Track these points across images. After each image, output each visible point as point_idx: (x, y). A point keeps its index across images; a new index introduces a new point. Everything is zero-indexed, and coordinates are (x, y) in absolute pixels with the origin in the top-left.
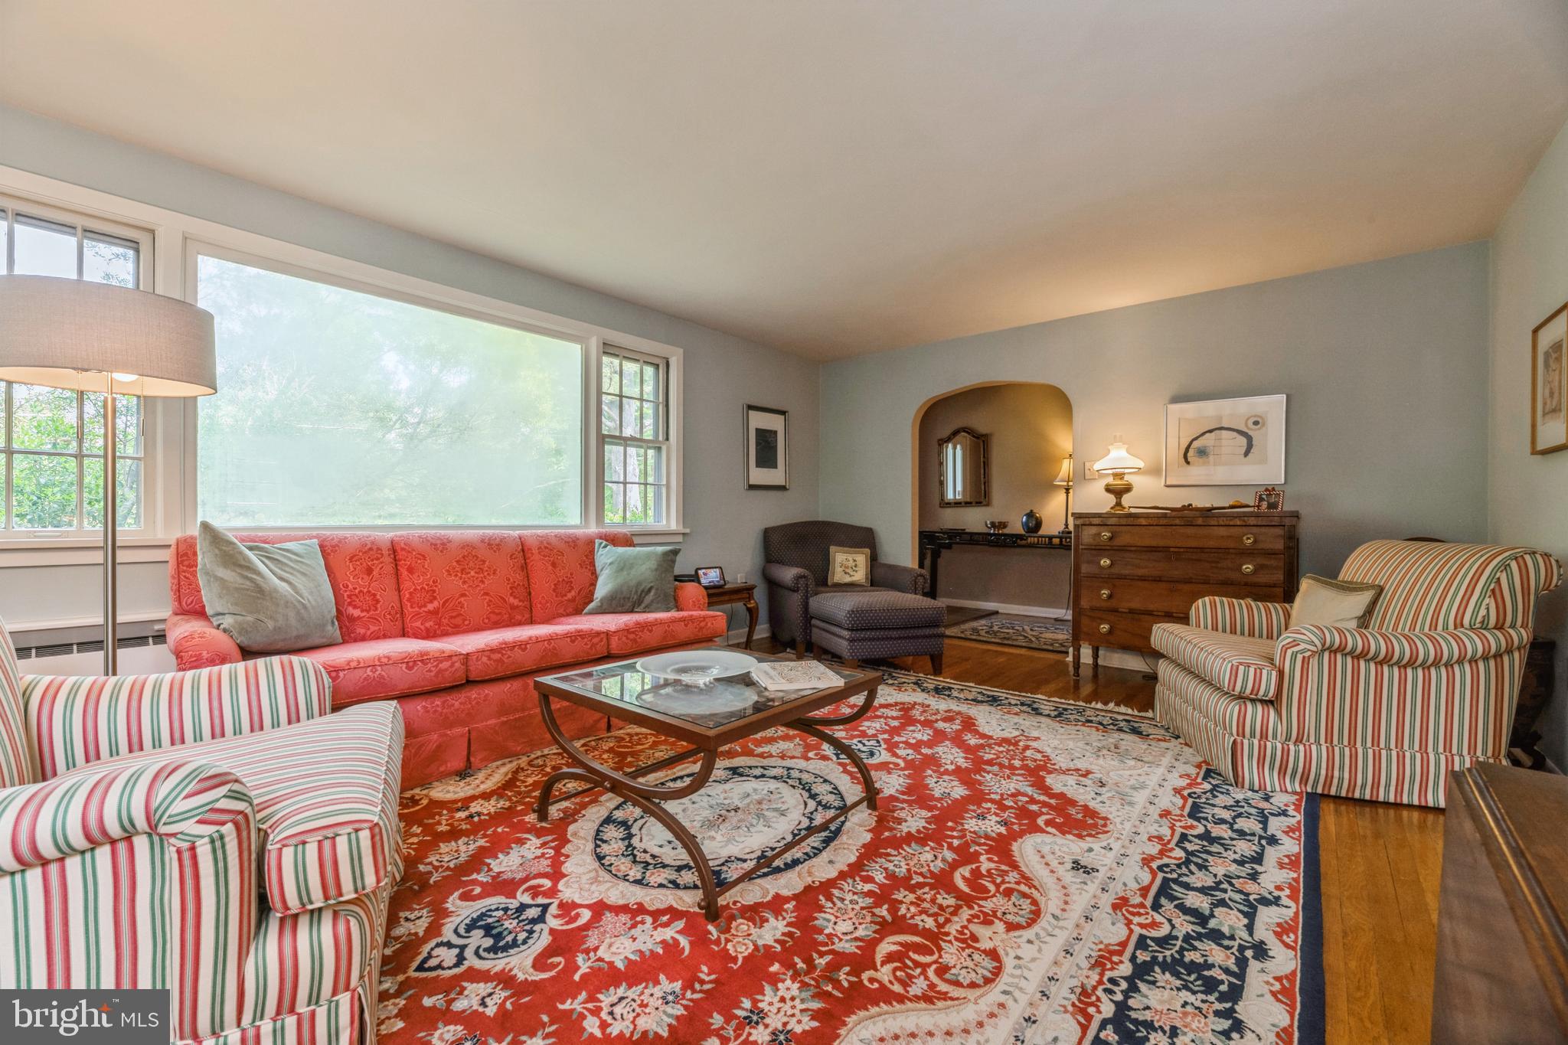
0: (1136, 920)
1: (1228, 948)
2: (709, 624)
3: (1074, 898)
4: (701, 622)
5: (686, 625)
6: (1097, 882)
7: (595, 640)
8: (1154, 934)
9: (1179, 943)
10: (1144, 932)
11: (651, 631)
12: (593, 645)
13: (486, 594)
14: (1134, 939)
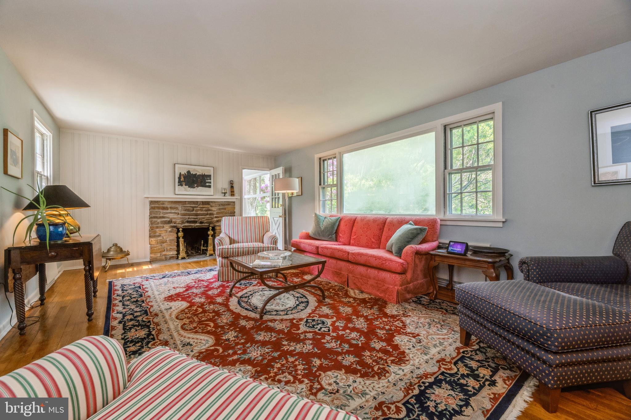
0: (159, 342)
1: (130, 352)
2: (387, 263)
3: (179, 337)
4: (383, 261)
5: (376, 260)
6: (178, 344)
7: (344, 254)
8: (152, 343)
9: (144, 345)
10: (155, 341)
11: (361, 257)
12: (343, 255)
13: (367, 236)
14: (156, 338)
